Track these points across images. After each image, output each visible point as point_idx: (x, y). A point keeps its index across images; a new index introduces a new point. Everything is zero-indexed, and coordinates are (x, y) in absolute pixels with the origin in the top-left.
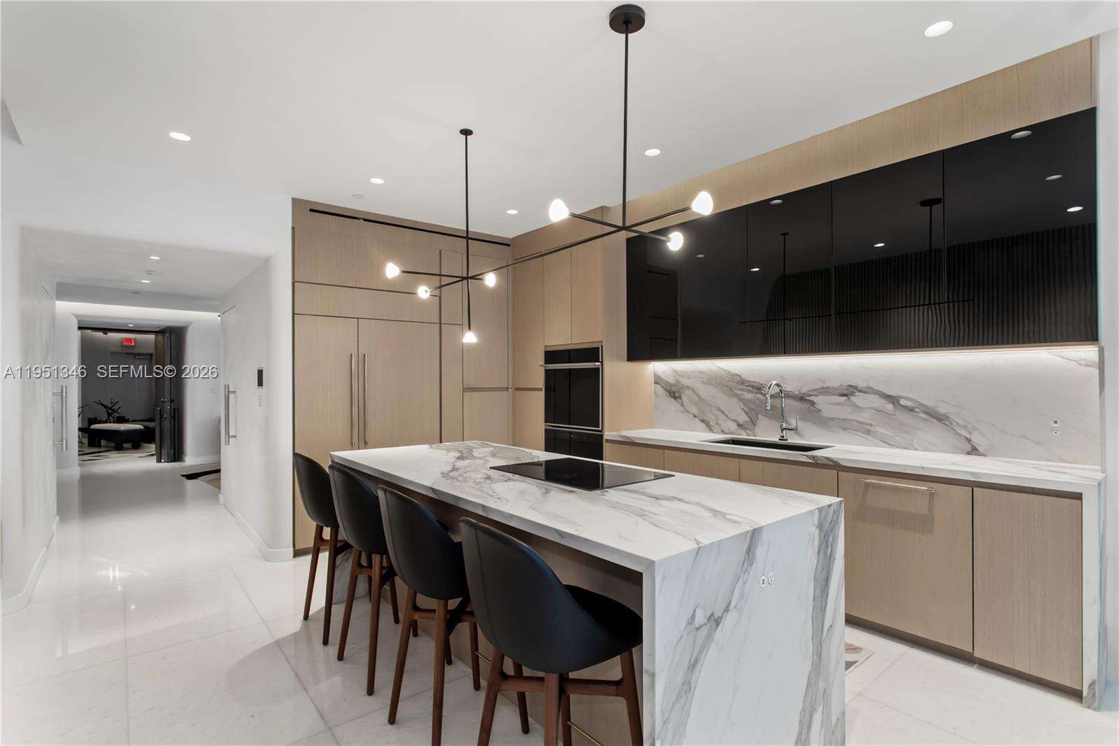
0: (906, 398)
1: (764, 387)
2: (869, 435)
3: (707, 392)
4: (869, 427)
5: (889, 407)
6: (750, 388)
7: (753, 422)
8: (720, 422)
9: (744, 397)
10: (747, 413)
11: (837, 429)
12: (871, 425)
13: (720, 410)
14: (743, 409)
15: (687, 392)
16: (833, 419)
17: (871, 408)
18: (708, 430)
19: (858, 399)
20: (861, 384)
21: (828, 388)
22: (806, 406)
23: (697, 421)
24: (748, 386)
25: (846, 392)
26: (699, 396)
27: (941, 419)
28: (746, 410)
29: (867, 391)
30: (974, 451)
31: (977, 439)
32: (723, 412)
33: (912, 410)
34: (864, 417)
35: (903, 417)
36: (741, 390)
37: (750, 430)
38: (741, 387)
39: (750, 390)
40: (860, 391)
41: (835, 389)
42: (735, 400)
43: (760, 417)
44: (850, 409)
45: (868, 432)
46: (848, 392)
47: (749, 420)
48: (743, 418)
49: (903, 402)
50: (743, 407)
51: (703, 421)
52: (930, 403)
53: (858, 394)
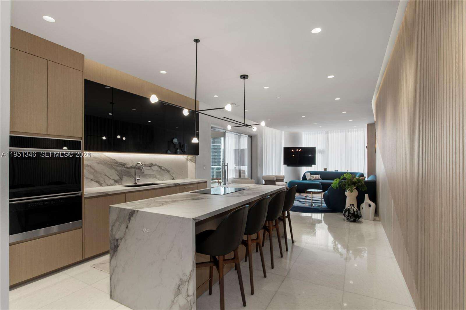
0: (163, 167)
1: (125, 165)
2: (155, 178)
3: (98, 167)
4: (155, 176)
5: (160, 169)
6: (120, 165)
7: (121, 179)
8: (105, 181)
9: (117, 169)
10: (118, 176)
11: (148, 178)
12: (156, 175)
13: (106, 176)
14: (117, 174)
15: (86, 168)
16: (147, 175)
17: (156, 170)
18: (99, 186)
19: (154, 168)
20: (154, 163)
21: (146, 164)
22: (140, 171)
23: (93, 182)
24: (119, 164)
25: (150, 166)
26: (94, 169)
27: (168, 171)
28: (118, 174)
29: (155, 165)
30: (173, 179)
31: (174, 176)
32: (108, 176)
33: (163, 170)
34: (154, 173)
35: (162, 172)
36: (116, 166)
37: (120, 183)
38: (116, 165)
39: (120, 166)
40: (154, 165)
41: (148, 165)
42: (113, 171)
43: (124, 176)
44: (151, 171)
45: (155, 177)
46: (151, 165)
47: (119, 178)
48: (117, 178)
49: (162, 168)
50: (117, 173)
51: (97, 182)
52: (167, 168)
53: (153, 166)
